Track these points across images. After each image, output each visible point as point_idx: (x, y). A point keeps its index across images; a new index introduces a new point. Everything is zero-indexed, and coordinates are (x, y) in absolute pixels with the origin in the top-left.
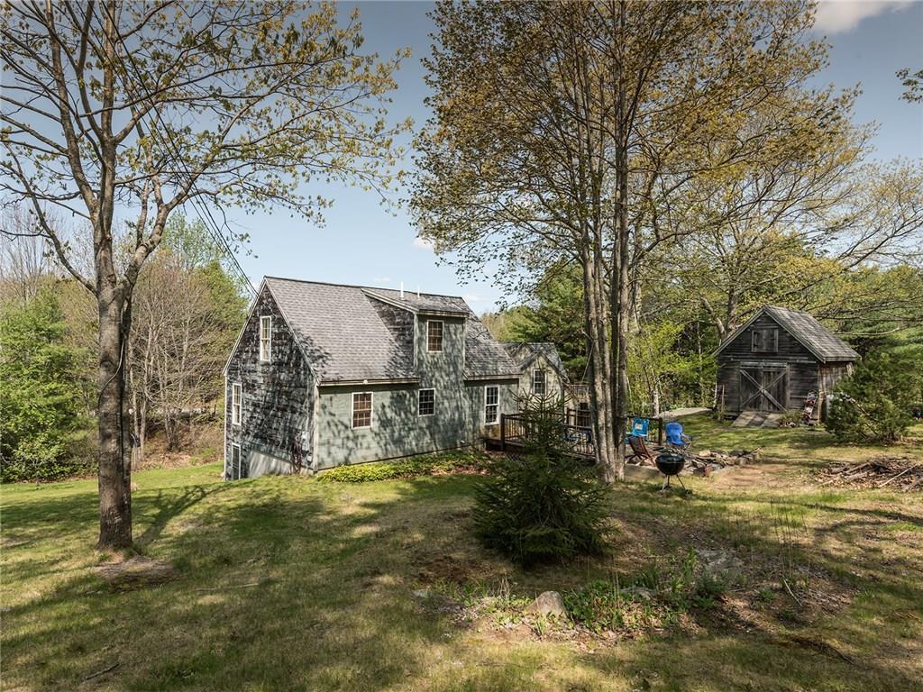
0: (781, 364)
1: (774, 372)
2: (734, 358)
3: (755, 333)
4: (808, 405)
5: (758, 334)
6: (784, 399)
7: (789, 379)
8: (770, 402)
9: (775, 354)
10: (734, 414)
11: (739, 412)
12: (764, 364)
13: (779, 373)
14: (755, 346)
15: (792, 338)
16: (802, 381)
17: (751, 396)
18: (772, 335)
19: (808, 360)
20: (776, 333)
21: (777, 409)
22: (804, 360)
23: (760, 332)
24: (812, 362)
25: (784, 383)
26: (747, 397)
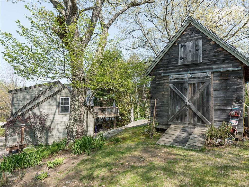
0: (204, 75)
1: (198, 83)
2: (164, 73)
3: (182, 46)
4: (233, 117)
5: (185, 46)
6: (208, 110)
7: (212, 89)
8: (195, 114)
9: (199, 64)
10: (164, 127)
11: (168, 125)
12: (190, 76)
13: (203, 83)
14: (181, 58)
15: (216, 46)
16: (226, 90)
17: (178, 109)
18: (197, 46)
19: (232, 67)
20: (201, 42)
21: (202, 122)
22: (228, 68)
23: (186, 44)
24: (237, 69)
25: (208, 94)
26: (175, 109)
